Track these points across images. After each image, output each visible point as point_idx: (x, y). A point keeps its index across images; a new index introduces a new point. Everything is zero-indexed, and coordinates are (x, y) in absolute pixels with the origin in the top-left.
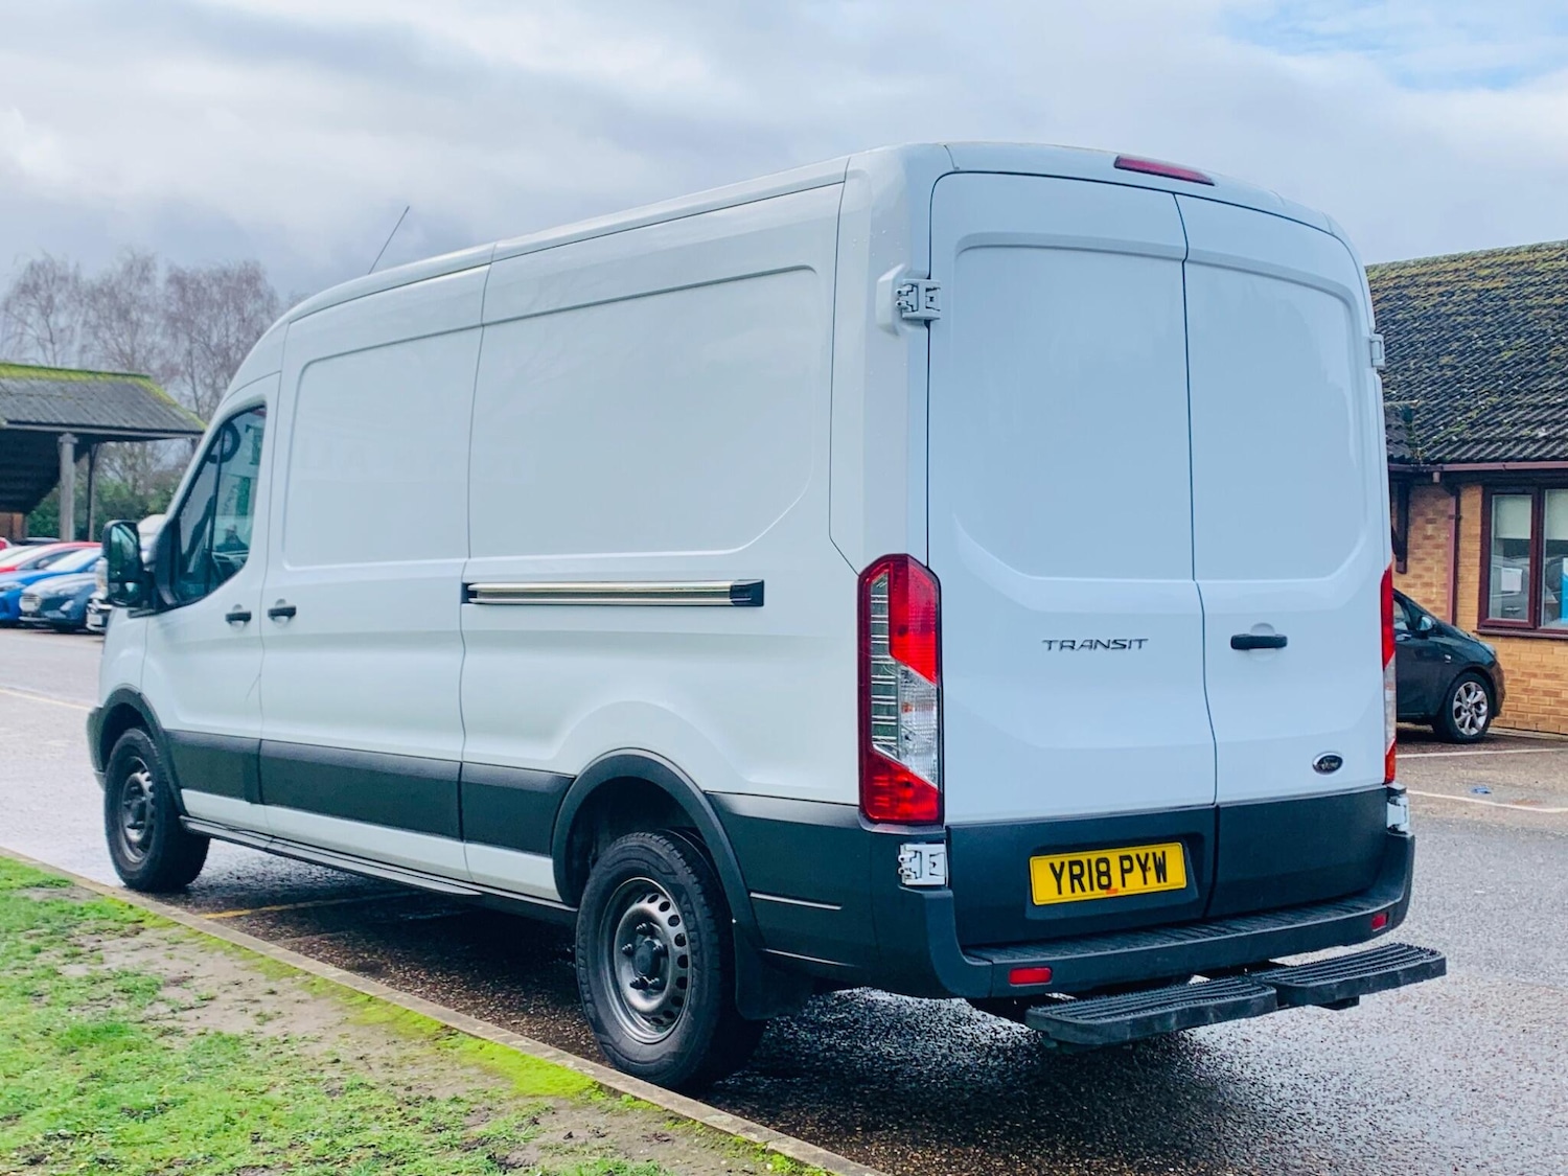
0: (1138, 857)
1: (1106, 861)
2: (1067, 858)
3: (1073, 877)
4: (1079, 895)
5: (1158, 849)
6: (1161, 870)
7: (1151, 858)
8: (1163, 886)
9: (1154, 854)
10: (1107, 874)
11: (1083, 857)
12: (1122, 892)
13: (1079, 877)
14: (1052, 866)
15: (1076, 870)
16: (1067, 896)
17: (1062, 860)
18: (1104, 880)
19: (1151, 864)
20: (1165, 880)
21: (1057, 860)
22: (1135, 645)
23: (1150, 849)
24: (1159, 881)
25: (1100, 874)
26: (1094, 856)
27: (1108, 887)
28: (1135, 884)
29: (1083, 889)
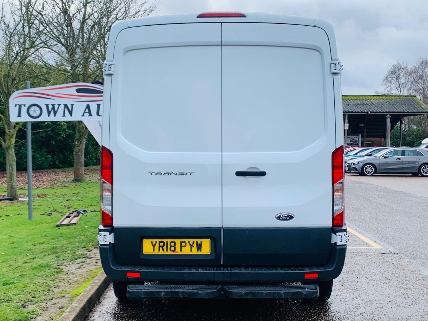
0: (189, 242)
1: (175, 243)
2: (158, 240)
3: (160, 246)
4: (161, 252)
5: (199, 241)
6: (199, 247)
7: (195, 244)
8: (199, 252)
9: (197, 242)
10: (174, 246)
11: (165, 241)
12: (180, 253)
13: (163, 247)
14: (152, 242)
15: (162, 244)
16: (157, 252)
17: (156, 241)
18: (173, 249)
19: (195, 245)
20: (201, 251)
21: (154, 241)
22: (188, 174)
23: (195, 240)
24: (198, 251)
25: (171, 246)
26: (169, 241)
27: (174, 251)
28: (186, 250)
29: (163, 250)
